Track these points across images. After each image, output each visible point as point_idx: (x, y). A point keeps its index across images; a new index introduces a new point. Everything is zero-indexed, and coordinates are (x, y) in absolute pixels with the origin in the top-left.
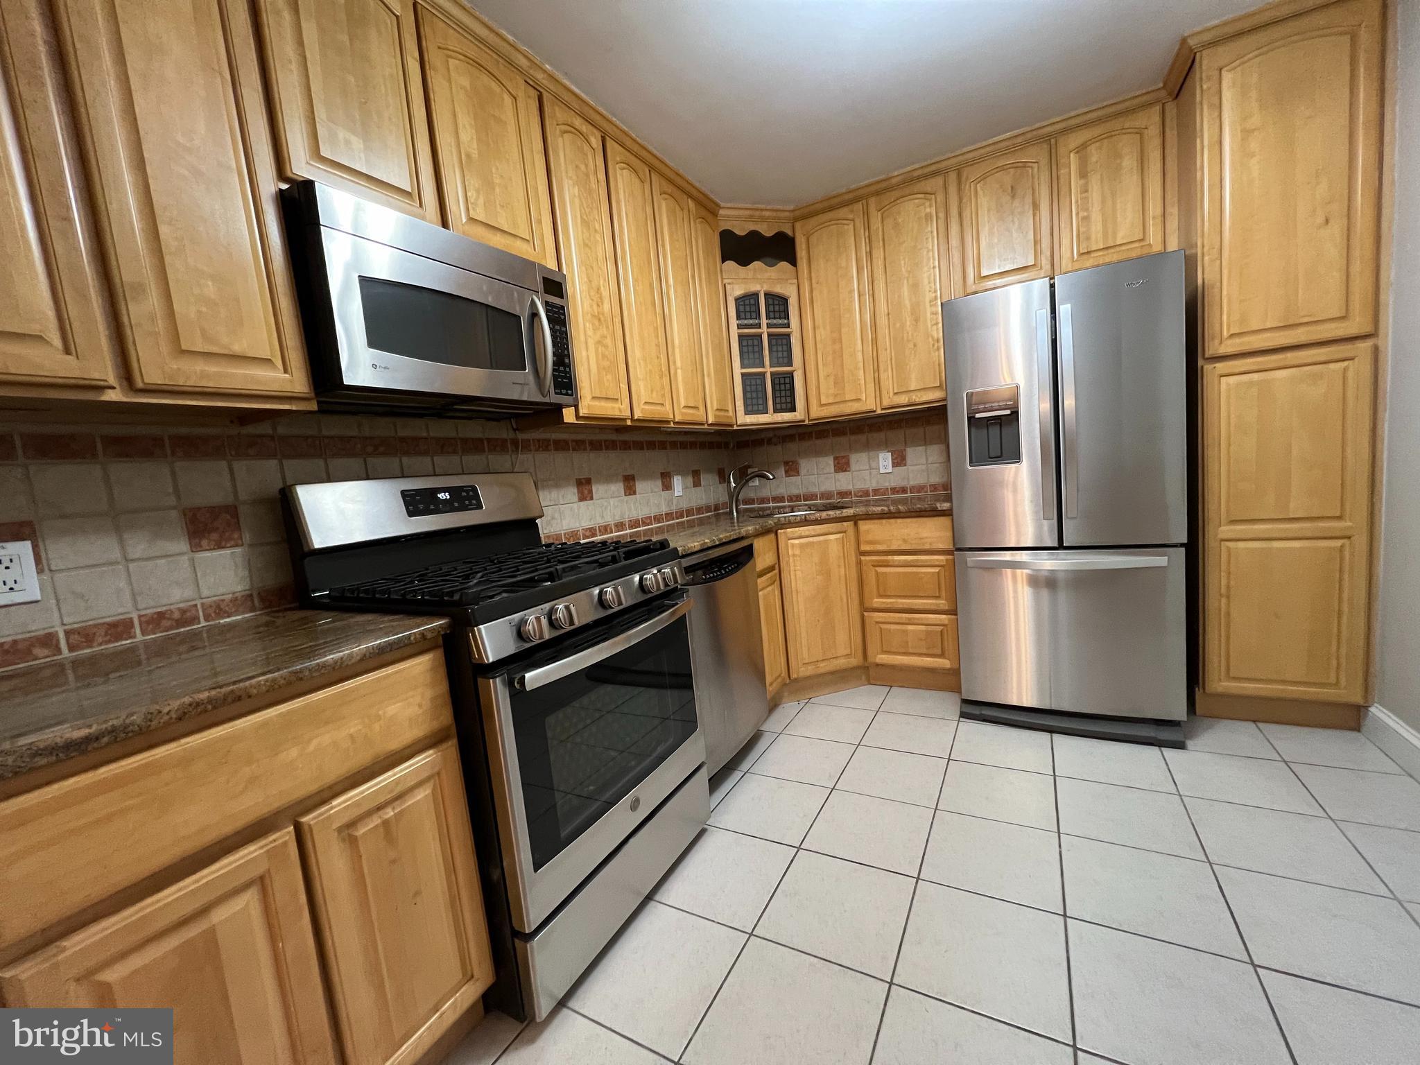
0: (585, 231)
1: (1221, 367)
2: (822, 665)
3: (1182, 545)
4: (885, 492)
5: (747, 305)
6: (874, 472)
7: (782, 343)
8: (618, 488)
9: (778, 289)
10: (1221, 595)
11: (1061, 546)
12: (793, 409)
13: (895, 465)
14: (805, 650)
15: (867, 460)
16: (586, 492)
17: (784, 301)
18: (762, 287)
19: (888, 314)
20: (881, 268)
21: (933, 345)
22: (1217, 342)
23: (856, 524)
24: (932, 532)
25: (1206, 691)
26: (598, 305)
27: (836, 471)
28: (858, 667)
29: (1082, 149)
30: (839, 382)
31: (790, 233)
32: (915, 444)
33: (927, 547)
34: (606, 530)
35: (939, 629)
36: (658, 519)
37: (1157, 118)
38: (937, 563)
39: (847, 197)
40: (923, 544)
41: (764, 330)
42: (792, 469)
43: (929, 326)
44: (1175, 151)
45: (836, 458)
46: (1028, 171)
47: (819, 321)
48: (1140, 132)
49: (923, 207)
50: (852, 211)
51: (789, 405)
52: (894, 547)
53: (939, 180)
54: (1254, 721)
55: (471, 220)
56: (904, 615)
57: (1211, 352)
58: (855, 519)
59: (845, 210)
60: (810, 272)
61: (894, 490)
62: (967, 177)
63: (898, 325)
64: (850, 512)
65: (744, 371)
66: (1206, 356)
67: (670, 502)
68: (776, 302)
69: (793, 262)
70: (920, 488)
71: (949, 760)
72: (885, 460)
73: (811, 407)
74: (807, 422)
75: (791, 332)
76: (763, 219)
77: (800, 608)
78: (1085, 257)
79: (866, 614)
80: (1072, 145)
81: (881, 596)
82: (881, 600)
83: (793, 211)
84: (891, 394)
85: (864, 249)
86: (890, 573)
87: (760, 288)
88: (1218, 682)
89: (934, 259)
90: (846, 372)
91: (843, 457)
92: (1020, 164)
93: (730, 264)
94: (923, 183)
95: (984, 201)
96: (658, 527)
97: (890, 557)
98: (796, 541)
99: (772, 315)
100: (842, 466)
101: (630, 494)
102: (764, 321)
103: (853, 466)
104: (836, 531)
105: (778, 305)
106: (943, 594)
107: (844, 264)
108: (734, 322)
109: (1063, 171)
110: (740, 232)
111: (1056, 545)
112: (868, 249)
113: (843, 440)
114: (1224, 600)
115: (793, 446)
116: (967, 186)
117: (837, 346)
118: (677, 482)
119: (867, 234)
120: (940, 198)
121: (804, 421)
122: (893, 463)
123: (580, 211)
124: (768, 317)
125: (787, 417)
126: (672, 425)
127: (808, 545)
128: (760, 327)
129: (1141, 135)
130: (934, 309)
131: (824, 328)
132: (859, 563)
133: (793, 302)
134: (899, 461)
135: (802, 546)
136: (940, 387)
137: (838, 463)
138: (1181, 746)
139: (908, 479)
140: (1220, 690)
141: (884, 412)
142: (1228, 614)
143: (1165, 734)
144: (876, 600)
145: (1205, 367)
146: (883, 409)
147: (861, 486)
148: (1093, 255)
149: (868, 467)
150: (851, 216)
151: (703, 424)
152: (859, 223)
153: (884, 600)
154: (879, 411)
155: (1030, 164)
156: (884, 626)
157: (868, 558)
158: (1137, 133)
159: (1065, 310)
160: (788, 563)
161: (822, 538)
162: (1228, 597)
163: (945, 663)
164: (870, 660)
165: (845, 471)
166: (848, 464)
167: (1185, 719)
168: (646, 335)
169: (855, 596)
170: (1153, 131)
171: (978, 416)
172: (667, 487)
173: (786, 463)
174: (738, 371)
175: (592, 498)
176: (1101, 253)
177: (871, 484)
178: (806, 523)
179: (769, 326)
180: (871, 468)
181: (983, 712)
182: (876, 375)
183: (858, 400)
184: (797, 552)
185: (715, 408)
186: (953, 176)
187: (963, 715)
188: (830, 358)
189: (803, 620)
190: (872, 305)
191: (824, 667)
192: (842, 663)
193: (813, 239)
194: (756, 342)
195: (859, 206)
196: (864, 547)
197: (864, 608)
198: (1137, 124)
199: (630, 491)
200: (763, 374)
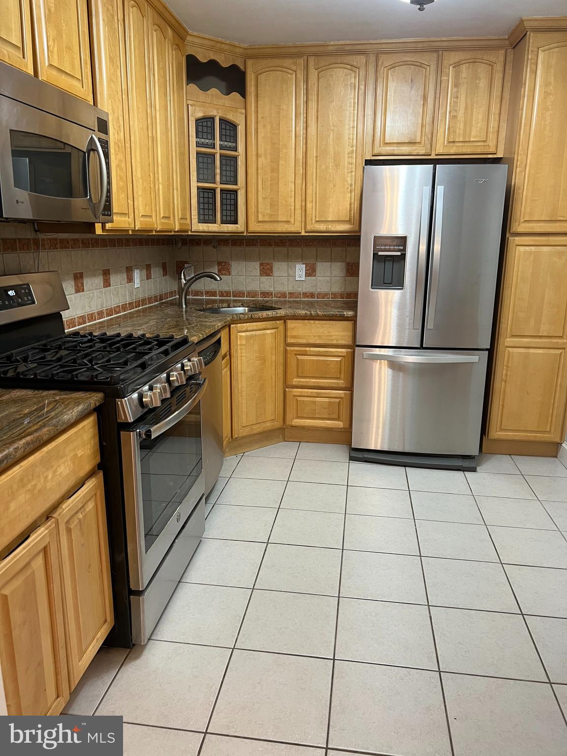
0: (111, 67)
1: (518, 240)
2: (255, 427)
3: (487, 349)
4: (299, 295)
5: (204, 125)
6: (291, 279)
7: (230, 163)
8: (99, 280)
9: (230, 117)
10: (502, 380)
11: (422, 347)
12: (235, 222)
13: (308, 275)
14: (244, 417)
15: (286, 269)
16: (80, 285)
17: (234, 127)
18: (218, 113)
19: (317, 157)
20: (314, 118)
21: (348, 188)
22: (517, 224)
23: (285, 322)
24: (338, 332)
25: (489, 437)
26: (118, 134)
27: (261, 275)
28: (280, 429)
29: (457, 65)
30: (274, 205)
31: (242, 68)
32: (324, 260)
33: (335, 342)
34: (92, 318)
35: (338, 400)
36: (124, 308)
37: (502, 58)
38: (340, 354)
39: (293, 50)
40: (332, 340)
41: (217, 151)
42: (224, 269)
43: (346, 173)
44: (509, 84)
45: (261, 264)
46: (423, 71)
47: (261, 151)
48: (491, 65)
49: (349, 76)
50: (295, 64)
51: (233, 218)
52: (312, 341)
53: (362, 59)
54: (510, 455)
55: (50, 65)
56: (314, 391)
57: (513, 230)
58: (284, 319)
59: (291, 61)
60: (257, 107)
61: (305, 295)
62: (383, 62)
63: (323, 167)
64: (281, 313)
65: (200, 184)
66: (511, 232)
67: (131, 293)
68: (228, 127)
69: (243, 94)
70: (325, 295)
71: (347, 486)
72: (300, 270)
73: (250, 222)
74: (245, 234)
75: (238, 156)
76: (221, 51)
77: (243, 384)
78: (451, 144)
79: (287, 389)
80: (452, 62)
81: (298, 377)
82: (299, 380)
83: (245, 49)
84: (313, 222)
85: (302, 98)
86: (307, 360)
87: (217, 114)
88: (495, 433)
89: (354, 121)
90: (280, 197)
91: (268, 264)
92: (418, 64)
93: (193, 87)
94: (351, 57)
95: (392, 86)
96: (123, 315)
97: (308, 349)
98: (243, 334)
99: (224, 137)
100: (266, 271)
101: (107, 287)
102: (218, 142)
103: (276, 273)
104: (271, 327)
105: (229, 129)
106: (342, 376)
107: (285, 107)
108: (193, 140)
109: (444, 78)
110: (203, 59)
111: (418, 346)
112: (305, 100)
113: (269, 250)
114: (503, 383)
115: (227, 250)
116: (382, 70)
117: (275, 175)
118: (137, 275)
119: (305, 87)
120: (362, 73)
121: (243, 233)
122: (306, 273)
123: (109, 49)
124: (221, 140)
125: (230, 228)
126: (154, 233)
127: (252, 336)
128: (214, 148)
129: (492, 66)
130: (350, 160)
131: (266, 157)
132: (286, 351)
133: (241, 130)
134: (311, 272)
135: (247, 338)
136: (349, 222)
137: (263, 269)
138: (474, 470)
139: (316, 286)
140: (496, 437)
141: (306, 234)
142: (505, 391)
143: (466, 463)
144: (295, 379)
145: (510, 238)
146: (306, 232)
147: (280, 288)
148: (456, 144)
149: (286, 275)
150: (294, 68)
151: (171, 232)
152: (301, 77)
153: (302, 380)
154: (303, 234)
155: (425, 66)
156: (299, 399)
157: (292, 348)
158: (490, 65)
159: (440, 190)
160: (236, 350)
161: (261, 332)
162: (506, 382)
163: (339, 424)
164: (288, 423)
165: (269, 275)
166: (271, 269)
167: (478, 454)
168: (143, 156)
169: (281, 376)
170: (499, 67)
171: (380, 253)
172: (130, 280)
173: (219, 264)
174: (194, 184)
175: (83, 291)
176: (461, 144)
177: (287, 288)
178: (252, 320)
179: (221, 148)
180: (289, 275)
181: (365, 456)
182: (304, 204)
183: (288, 222)
184: (244, 342)
185: (180, 217)
186: (372, 58)
187: (352, 459)
188: (268, 183)
189: (244, 394)
190: (304, 146)
191: (257, 429)
192: (269, 425)
193: (262, 77)
194: (210, 161)
195: (301, 61)
196: (290, 340)
197: (287, 385)
198: (492, 59)
199: (107, 284)
200: (214, 190)
